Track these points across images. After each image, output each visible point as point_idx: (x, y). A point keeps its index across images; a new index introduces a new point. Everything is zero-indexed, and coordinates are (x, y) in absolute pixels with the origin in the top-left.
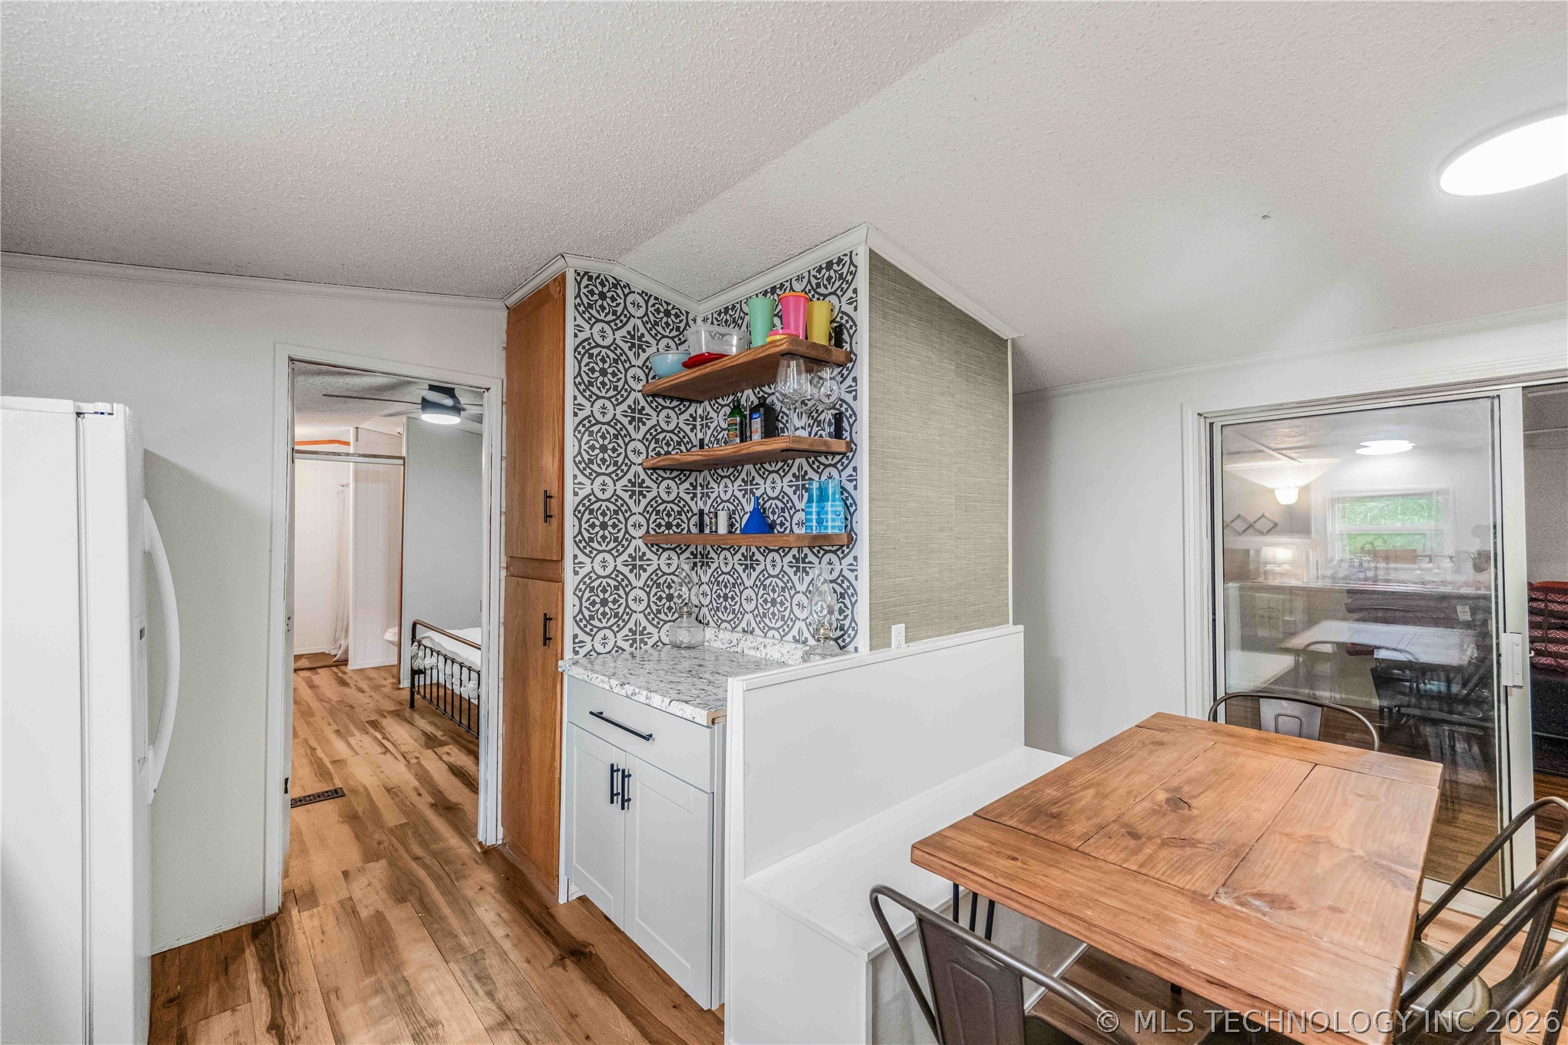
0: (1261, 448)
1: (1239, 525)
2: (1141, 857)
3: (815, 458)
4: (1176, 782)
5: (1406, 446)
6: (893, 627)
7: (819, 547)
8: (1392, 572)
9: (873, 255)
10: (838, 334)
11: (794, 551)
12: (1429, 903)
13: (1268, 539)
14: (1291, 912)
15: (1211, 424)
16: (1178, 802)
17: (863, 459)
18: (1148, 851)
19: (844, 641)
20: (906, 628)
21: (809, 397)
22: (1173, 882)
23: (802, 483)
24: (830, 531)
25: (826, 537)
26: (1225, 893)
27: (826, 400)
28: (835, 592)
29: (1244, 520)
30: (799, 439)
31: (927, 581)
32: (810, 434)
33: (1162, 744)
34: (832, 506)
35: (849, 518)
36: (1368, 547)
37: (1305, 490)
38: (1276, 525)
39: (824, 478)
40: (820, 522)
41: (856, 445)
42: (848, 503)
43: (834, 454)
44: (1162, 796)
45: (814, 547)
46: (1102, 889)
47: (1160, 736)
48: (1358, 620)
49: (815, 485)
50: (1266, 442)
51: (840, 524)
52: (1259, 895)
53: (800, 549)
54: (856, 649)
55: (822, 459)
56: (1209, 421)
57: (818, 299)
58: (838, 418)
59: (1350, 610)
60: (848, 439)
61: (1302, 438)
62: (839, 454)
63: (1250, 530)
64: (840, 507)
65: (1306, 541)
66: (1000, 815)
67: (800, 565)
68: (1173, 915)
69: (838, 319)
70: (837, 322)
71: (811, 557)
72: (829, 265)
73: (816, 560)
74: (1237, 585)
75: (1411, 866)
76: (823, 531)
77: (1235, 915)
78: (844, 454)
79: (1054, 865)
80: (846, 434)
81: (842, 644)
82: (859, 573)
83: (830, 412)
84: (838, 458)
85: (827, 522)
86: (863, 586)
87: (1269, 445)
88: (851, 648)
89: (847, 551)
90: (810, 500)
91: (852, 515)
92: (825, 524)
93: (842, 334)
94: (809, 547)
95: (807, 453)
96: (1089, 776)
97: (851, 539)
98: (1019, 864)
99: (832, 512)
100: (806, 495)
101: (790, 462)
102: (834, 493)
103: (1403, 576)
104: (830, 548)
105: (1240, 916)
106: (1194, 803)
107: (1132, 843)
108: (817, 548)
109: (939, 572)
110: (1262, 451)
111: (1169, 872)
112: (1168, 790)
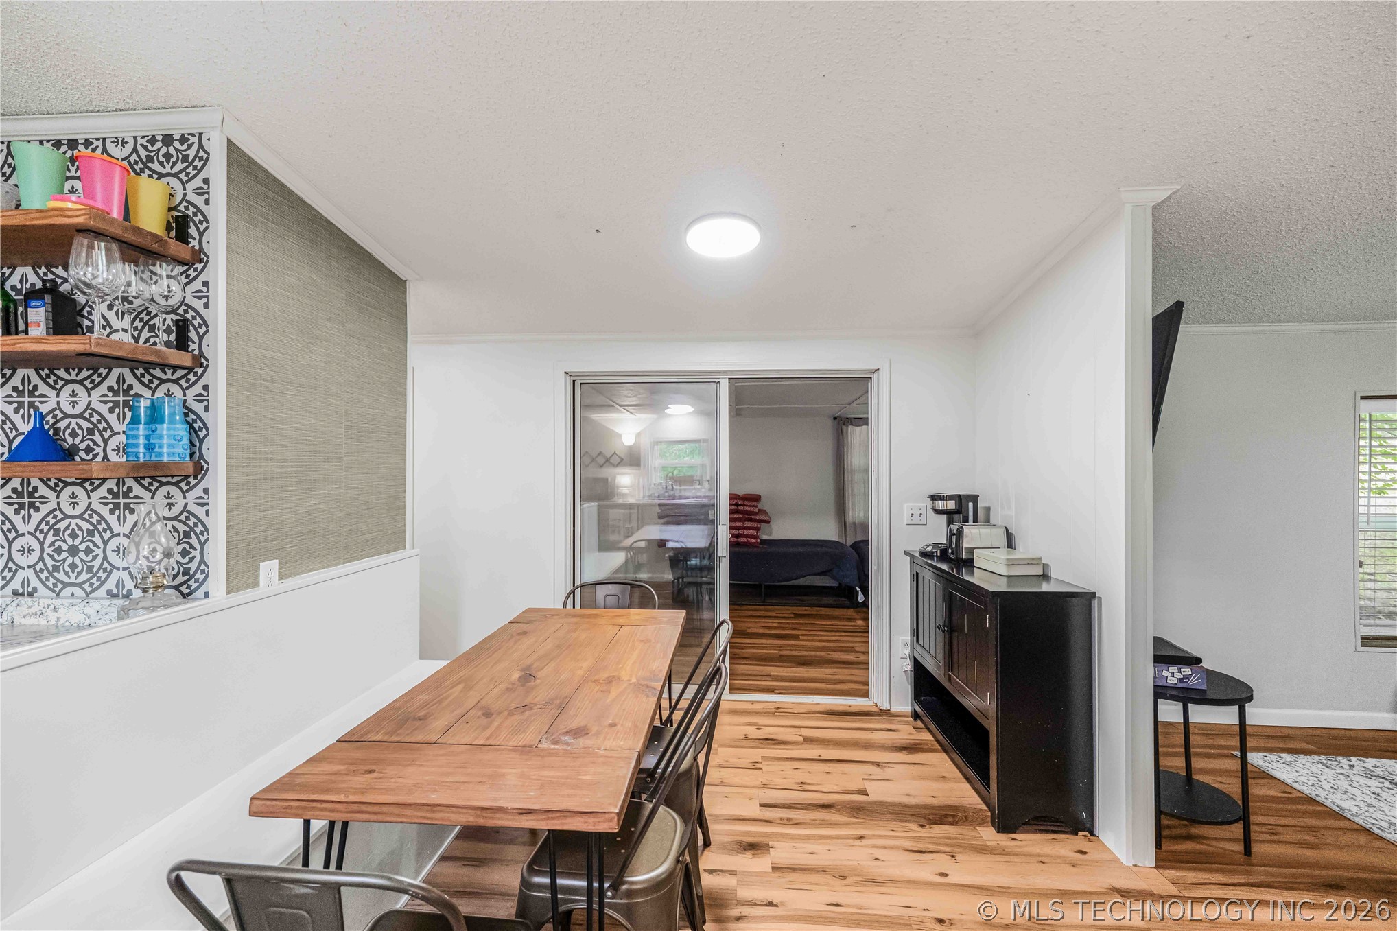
0: (613, 404)
1: (601, 460)
2: (489, 732)
3: (146, 370)
4: (528, 662)
5: (690, 409)
6: (262, 564)
7: (152, 478)
8: (683, 492)
9: (231, 146)
10: (180, 226)
11: (111, 484)
12: (688, 699)
13: (618, 470)
14: (587, 736)
15: (574, 381)
16: (528, 676)
17: (218, 376)
18: (496, 724)
19: (189, 587)
20: (280, 564)
21: (134, 294)
22: (511, 744)
23: (124, 399)
24: (165, 459)
25: (159, 466)
26: (546, 739)
27: (163, 302)
28: (176, 530)
29: (604, 456)
30: (120, 344)
31: (309, 513)
32: (137, 340)
33: (525, 633)
34: (169, 429)
35: (198, 444)
36: (670, 475)
37: (638, 435)
38: (622, 460)
39: (159, 394)
40: (150, 447)
41: (207, 360)
42: (196, 426)
43: (175, 368)
44: (516, 675)
45: (143, 478)
46: (451, 770)
47: (525, 627)
48: (664, 524)
49: (144, 404)
50: (615, 399)
51: (182, 451)
52: (567, 733)
53: (120, 481)
54: (206, 595)
55: (157, 372)
56: (572, 379)
57: (151, 176)
58: (182, 328)
59: (660, 518)
60: (196, 352)
61: (634, 399)
62: (183, 368)
63: (607, 464)
64: (182, 430)
65: (638, 471)
66: (367, 733)
67: (120, 501)
68: (504, 771)
69: (181, 208)
70: (179, 211)
71: (137, 490)
72: (168, 140)
73: (146, 495)
74: (596, 504)
75: (657, 681)
76: (154, 458)
77: (550, 753)
78: (191, 370)
79: (412, 763)
80: (192, 346)
81: (186, 591)
82: (210, 507)
83: (169, 317)
84: (180, 373)
85: (161, 447)
86: (218, 522)
87: (617, 402)
88: (200, 593)
89: (193, 482)
90: (135, 421)
91: (201, 441)
92: (157, 450)
93: (188, 227)
94: (135, 479)
95: (131, 363)
96: (461, 674)
97: (199, 469)
98: (375, 775)
99: (169, 436)
100: (129, 415)
101: (104, 372)
102: (172, 415)
103: (687, 494)
104: (169, 479)
105: (553, 753)
106: (538, 675)
107: (485, 721)
108: (148, 480)
109: (324, 503)
110: (613, 406)
111: (509, 736)
112: (522, 670)
